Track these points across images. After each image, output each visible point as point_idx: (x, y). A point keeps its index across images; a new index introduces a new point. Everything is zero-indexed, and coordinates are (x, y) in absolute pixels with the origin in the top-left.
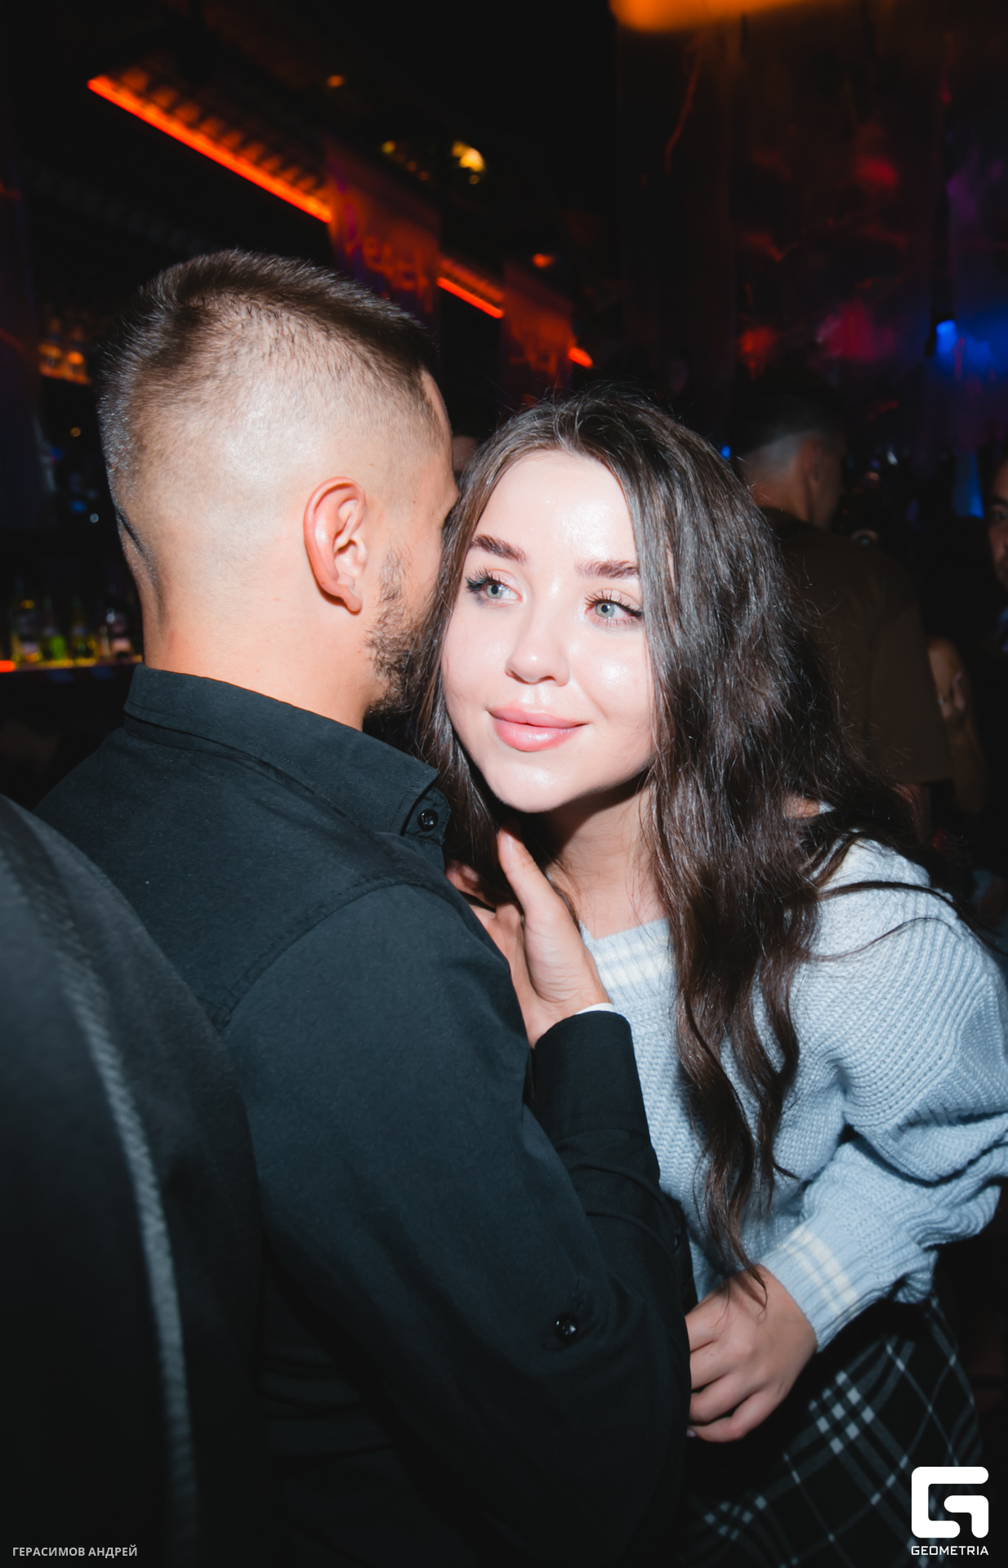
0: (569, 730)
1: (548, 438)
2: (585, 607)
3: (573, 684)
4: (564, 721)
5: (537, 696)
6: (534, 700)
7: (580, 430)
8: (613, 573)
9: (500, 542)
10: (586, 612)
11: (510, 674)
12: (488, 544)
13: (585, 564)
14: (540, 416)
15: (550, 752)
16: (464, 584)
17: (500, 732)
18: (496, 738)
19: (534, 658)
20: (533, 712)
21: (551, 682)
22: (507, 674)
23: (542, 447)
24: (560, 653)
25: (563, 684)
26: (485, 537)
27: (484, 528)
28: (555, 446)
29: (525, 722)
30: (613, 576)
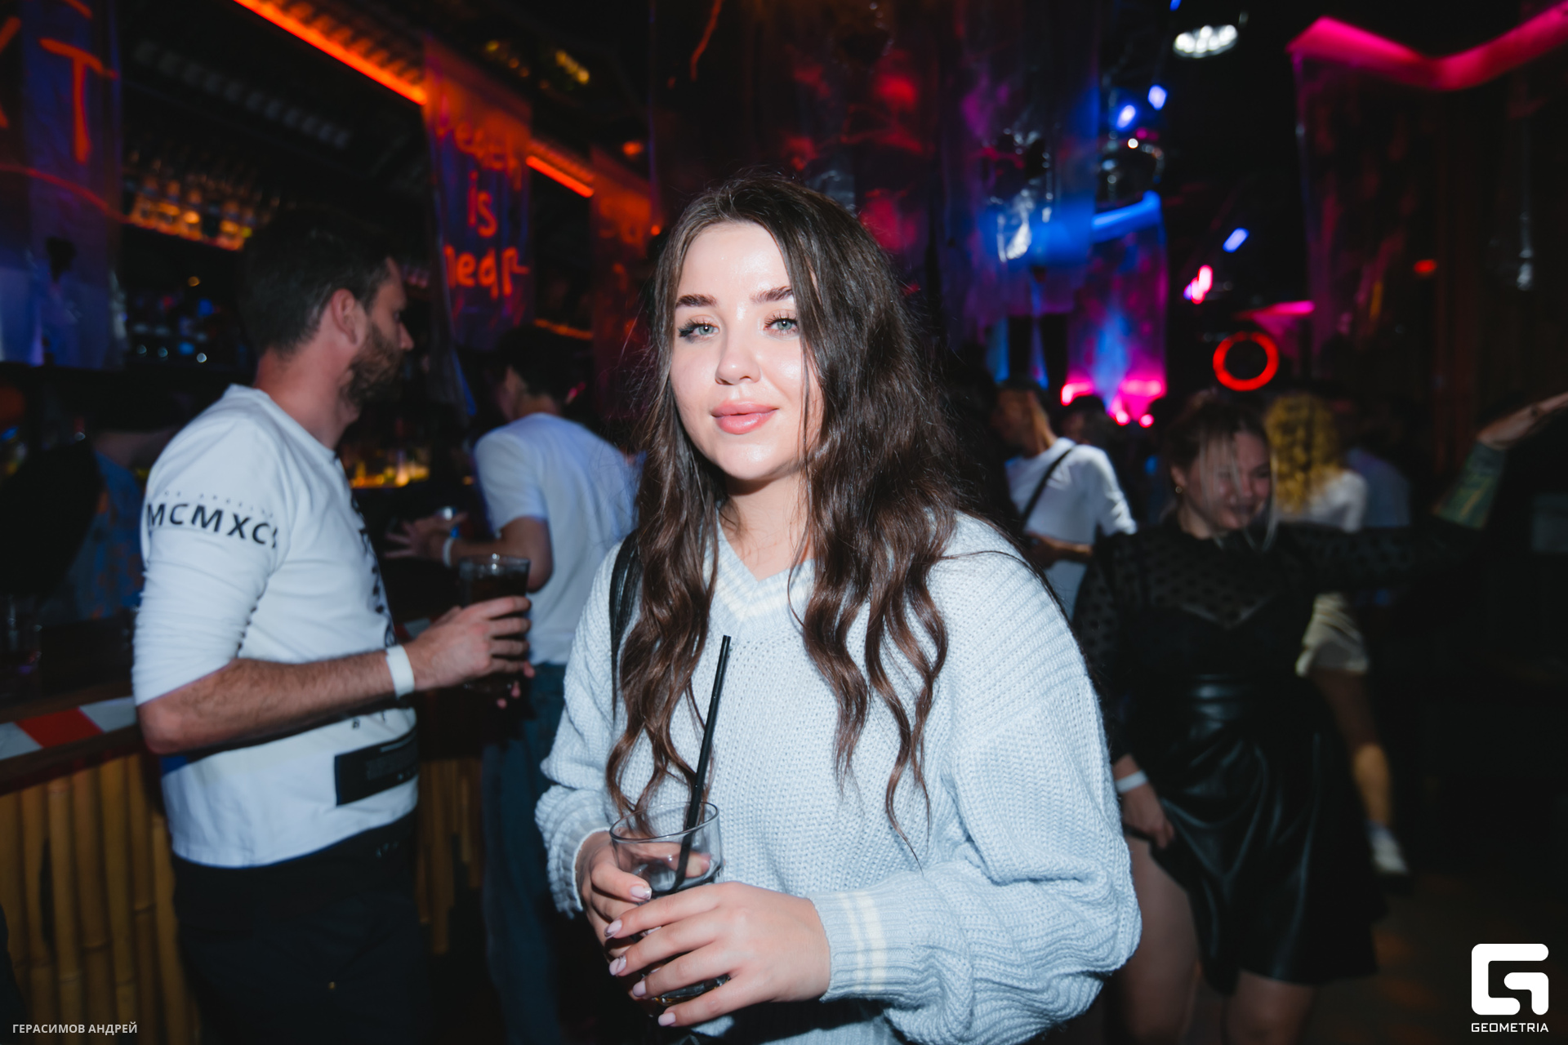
0: (766, 414)
1: (716, 216)
2: (763, 326)
3: (764, 381)
4: (762, 406)
5: (740, 392)
6: (737, 395)
7: (734, 202)
8: (777, 297)
9: (696, 295)
10: (764, 329)
11: (720, 382)
12: (689, 301)
13: (756, 295)
14: (705, 202)
15: (756, 432)
16: (677, 333)
17: (721, 425)
18: (720, 430)
19: (734, 366)
20: (739, 404)
21: (749, 380)
22: (718, 383)
23: (712, 222)
24: (750, 359)
25: (756, 381)
26: (686, 297)
27: (684, 290)
28: (719, 220)
29: (735, 412)
30: (777, 299)
